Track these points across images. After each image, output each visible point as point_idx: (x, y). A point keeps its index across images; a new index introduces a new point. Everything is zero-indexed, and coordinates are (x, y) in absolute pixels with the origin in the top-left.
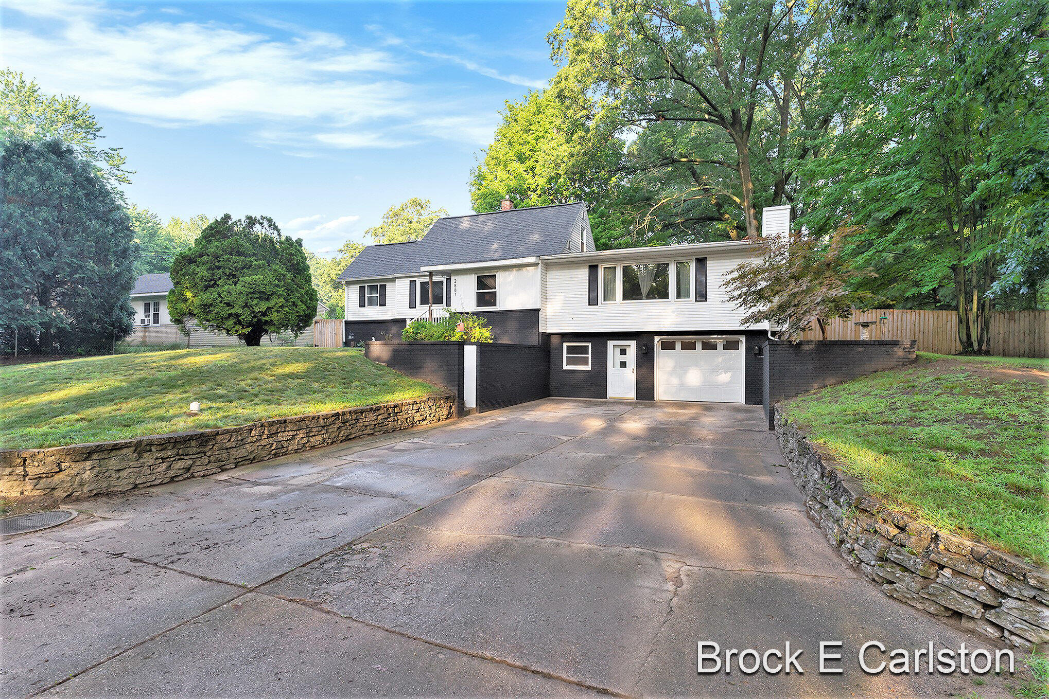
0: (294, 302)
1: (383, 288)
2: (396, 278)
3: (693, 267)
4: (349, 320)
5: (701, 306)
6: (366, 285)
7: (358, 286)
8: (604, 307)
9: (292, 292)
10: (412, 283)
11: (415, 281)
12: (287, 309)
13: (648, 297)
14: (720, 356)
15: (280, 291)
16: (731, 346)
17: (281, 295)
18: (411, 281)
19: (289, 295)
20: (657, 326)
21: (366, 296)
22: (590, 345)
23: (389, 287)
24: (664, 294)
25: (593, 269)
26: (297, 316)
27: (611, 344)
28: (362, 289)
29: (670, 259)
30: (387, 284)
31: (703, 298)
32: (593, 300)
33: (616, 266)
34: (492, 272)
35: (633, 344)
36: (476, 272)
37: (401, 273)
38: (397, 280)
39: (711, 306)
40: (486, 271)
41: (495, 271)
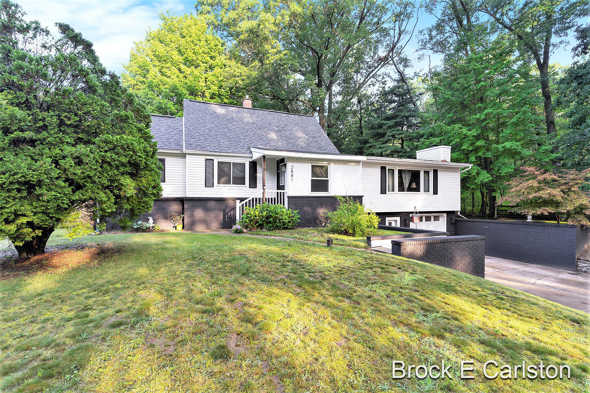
2: (186, 154)
3: (431, 175)
5: (435, 197)
8: (388, 196)
10: (209, 162)
11: (213, 160)
13: (407, 191)
14: (432, 223)
16: (436, 219)
18: (206, 160)
23: (170, 162)
24: (417, 190)
25: (383, 169)
27: (387, 219)
29: (421, 168)
30: (166, 159)
31: (435, 192)
32: (383, 191)
33: (395, 169)
34: (324, 164)
35: (398, 219)
36: (311, 162)
37: (193, 149)
38: (187, 156)
39: (439, 197)
40: (316, 162)
41: (327, 163)
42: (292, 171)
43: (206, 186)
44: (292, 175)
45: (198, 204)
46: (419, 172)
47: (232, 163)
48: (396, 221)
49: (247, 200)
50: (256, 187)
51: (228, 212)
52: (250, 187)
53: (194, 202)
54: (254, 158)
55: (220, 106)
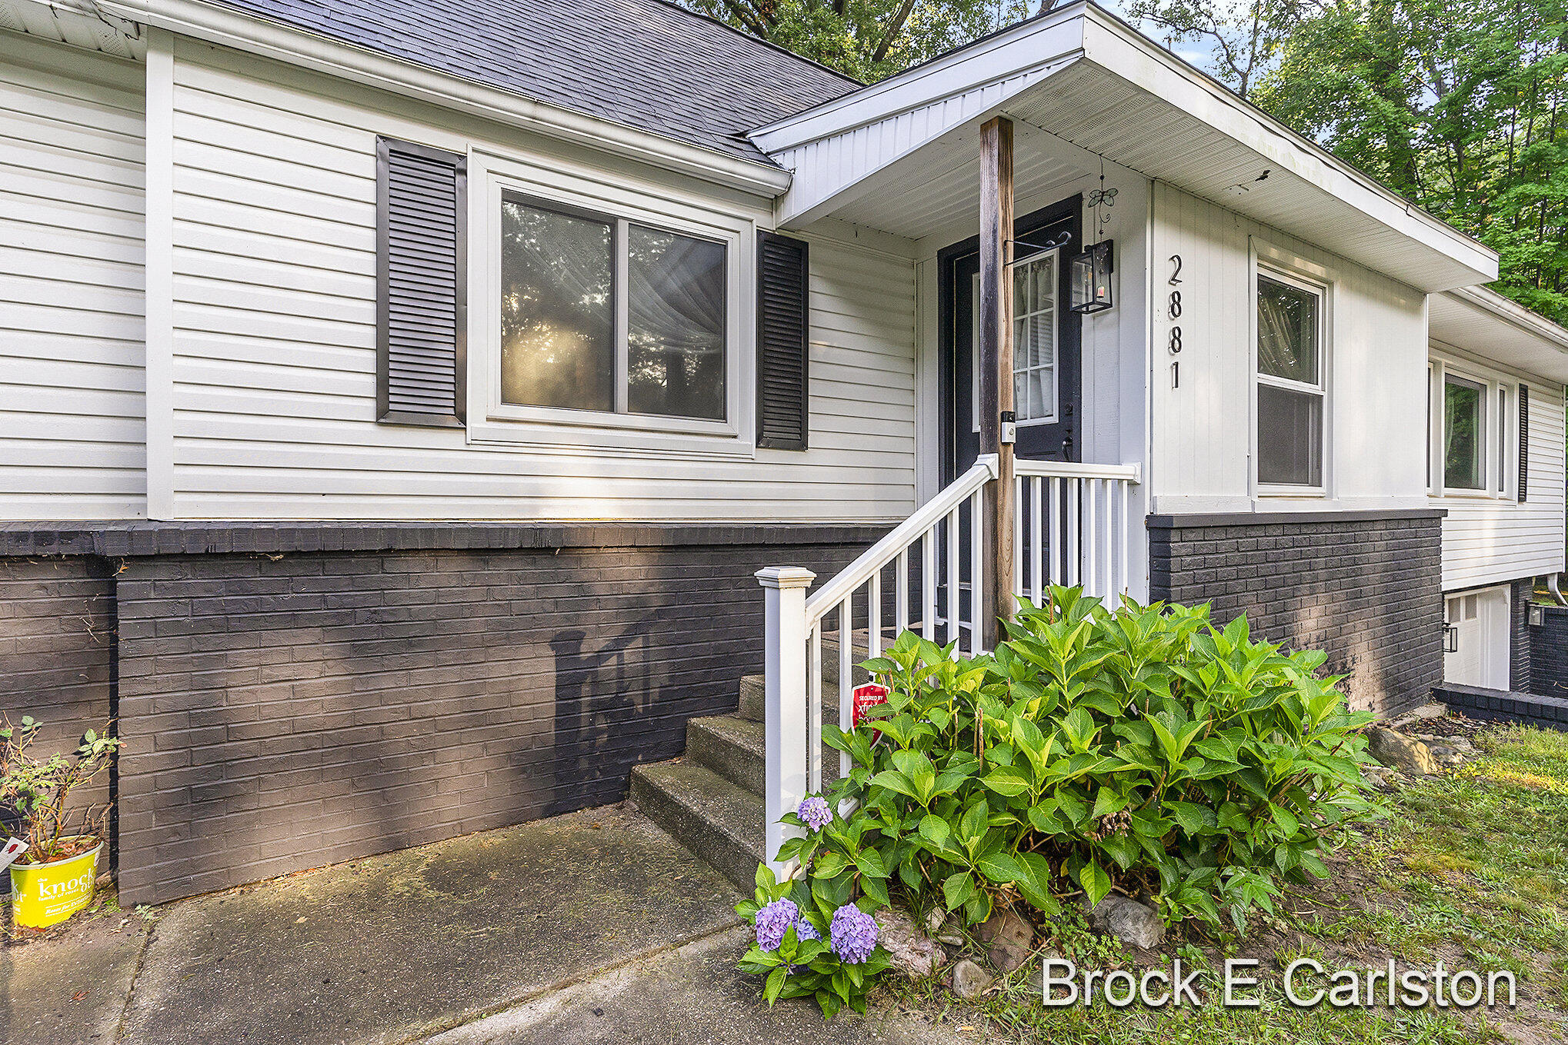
11: (454, 165)
18: (394, 152)
42: (1176, 305)
43: (384, 416)
44: (1176, 341)
47: (623, 228)
50: (801, 444)
51: (600, 657)
52: (760, 441)
54: (795, 207)
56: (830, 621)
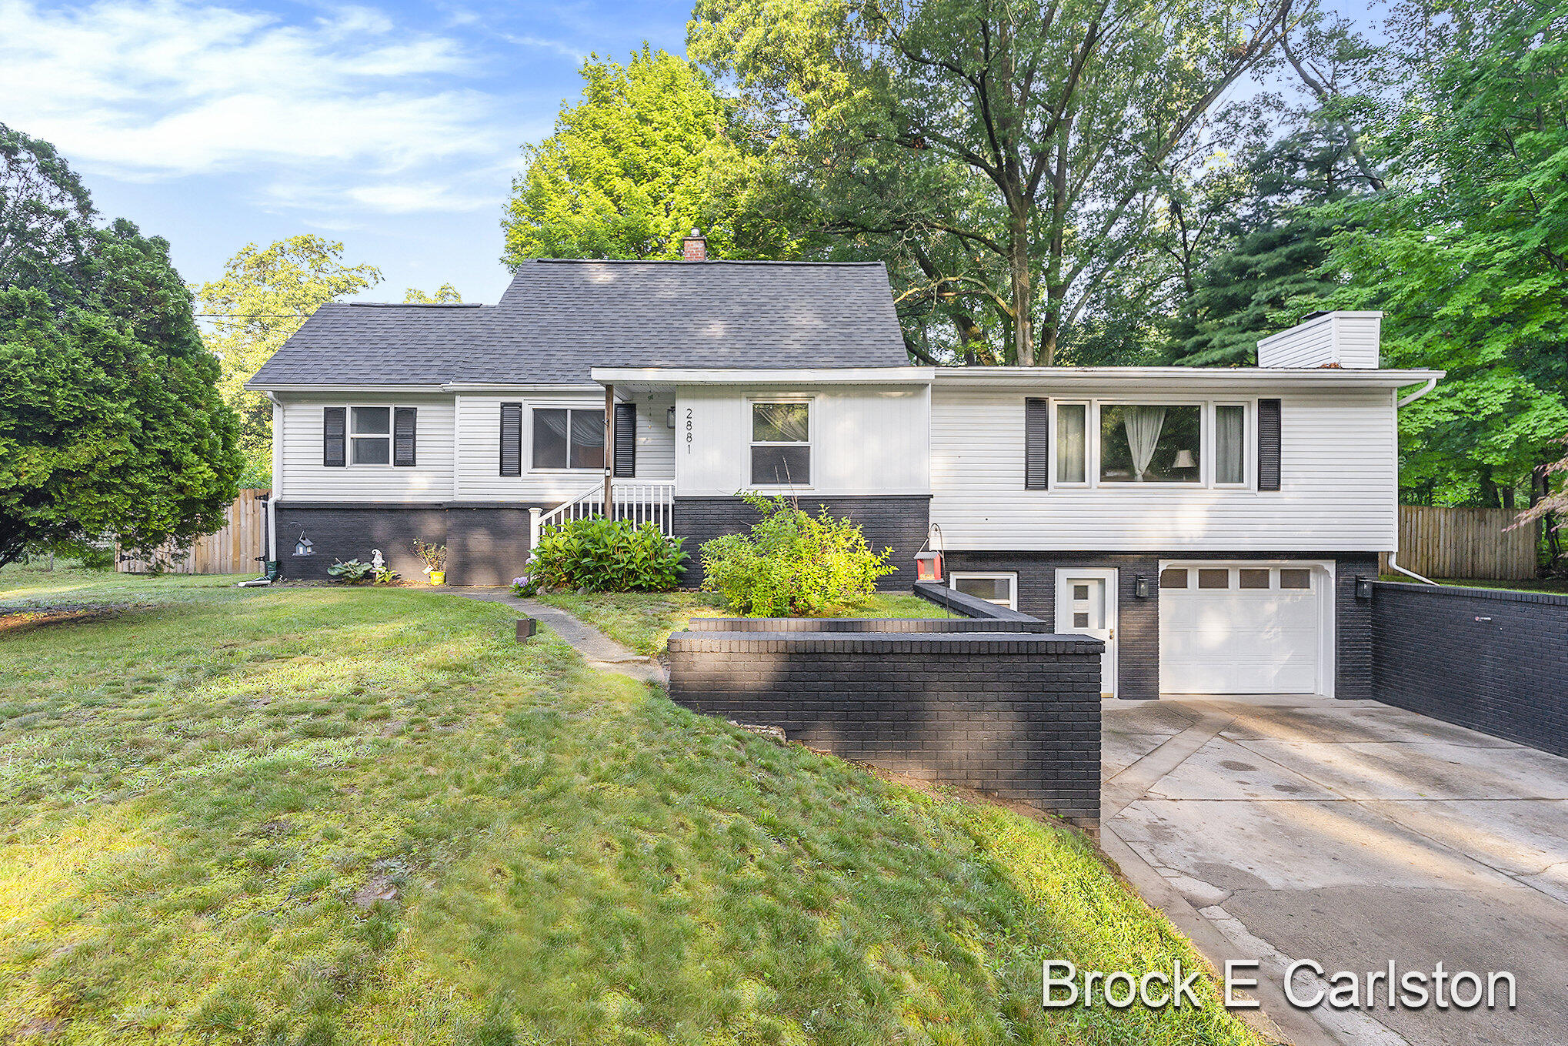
0: (165, 453)
1: (407, 417)
2: (455, 393)
3: (1251, 419)
4: (288, 499)
5: (1269, 501)
6: (348, 407)
7: (322, 407)
8: (1059, 496)
9: (160, 417)
10: (510, 414)
11: (520, 405)
12: (141, 479)
13: (1146, 479)
14: (1274, 599)
15: (121, 411)
16: (1295, 579)
17: (119, 427)
18: (504, 405)
19: (146, 425)
20: (1173, 540)
21: (349, 435)
22: (1013, 578)
23: (427, 417)
24: (1191, 474)
25: (1036, 405)
26: (178, 503)
27: (1063, 577)
28: (334, 417)
29: (1204, 397)
30: (419, 408)
31: (1270, 480)
32: (1036, 478)
33: (1087, 404)
34: (798, 397)
35: (1111, 575)
36: (750, 394)
37: (472, 380)
38: (457, 398)
39: (1287, 501)
40: (767, 394)
41: (804, 394)
42: (689, 424)
43: (501, 473)
44: (689, 436)
45: (479, 518)
46: (1193, 412)
47: (569, 412)
48: (1102, 581)
49: (561, 508)
50: (632, 474)
53: (470, 514)
55: (610, 266)
56: (548, 521)
